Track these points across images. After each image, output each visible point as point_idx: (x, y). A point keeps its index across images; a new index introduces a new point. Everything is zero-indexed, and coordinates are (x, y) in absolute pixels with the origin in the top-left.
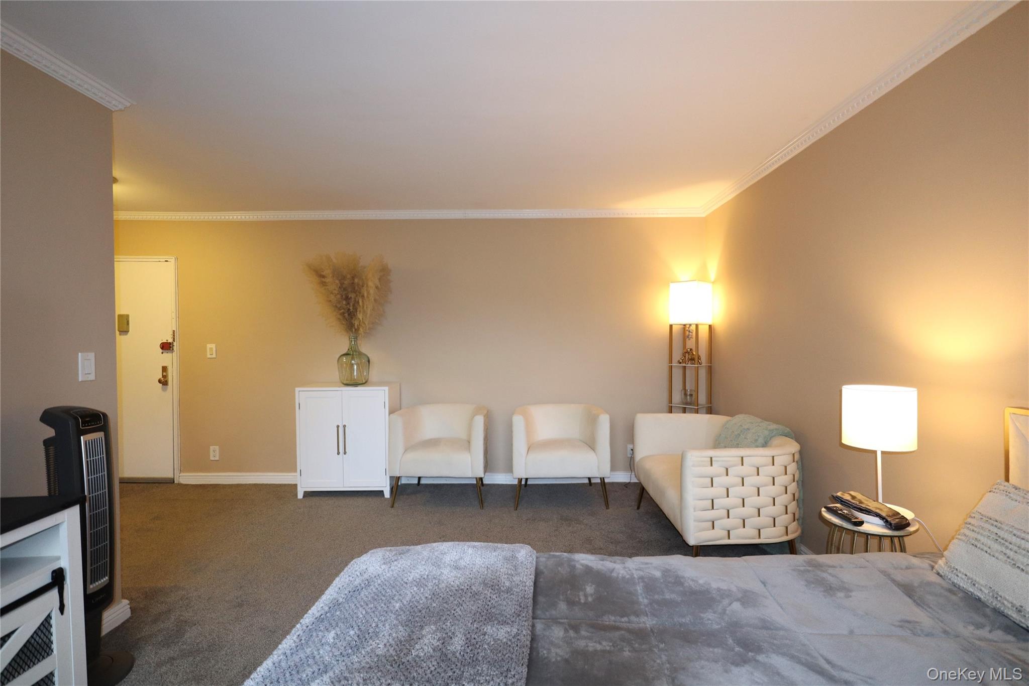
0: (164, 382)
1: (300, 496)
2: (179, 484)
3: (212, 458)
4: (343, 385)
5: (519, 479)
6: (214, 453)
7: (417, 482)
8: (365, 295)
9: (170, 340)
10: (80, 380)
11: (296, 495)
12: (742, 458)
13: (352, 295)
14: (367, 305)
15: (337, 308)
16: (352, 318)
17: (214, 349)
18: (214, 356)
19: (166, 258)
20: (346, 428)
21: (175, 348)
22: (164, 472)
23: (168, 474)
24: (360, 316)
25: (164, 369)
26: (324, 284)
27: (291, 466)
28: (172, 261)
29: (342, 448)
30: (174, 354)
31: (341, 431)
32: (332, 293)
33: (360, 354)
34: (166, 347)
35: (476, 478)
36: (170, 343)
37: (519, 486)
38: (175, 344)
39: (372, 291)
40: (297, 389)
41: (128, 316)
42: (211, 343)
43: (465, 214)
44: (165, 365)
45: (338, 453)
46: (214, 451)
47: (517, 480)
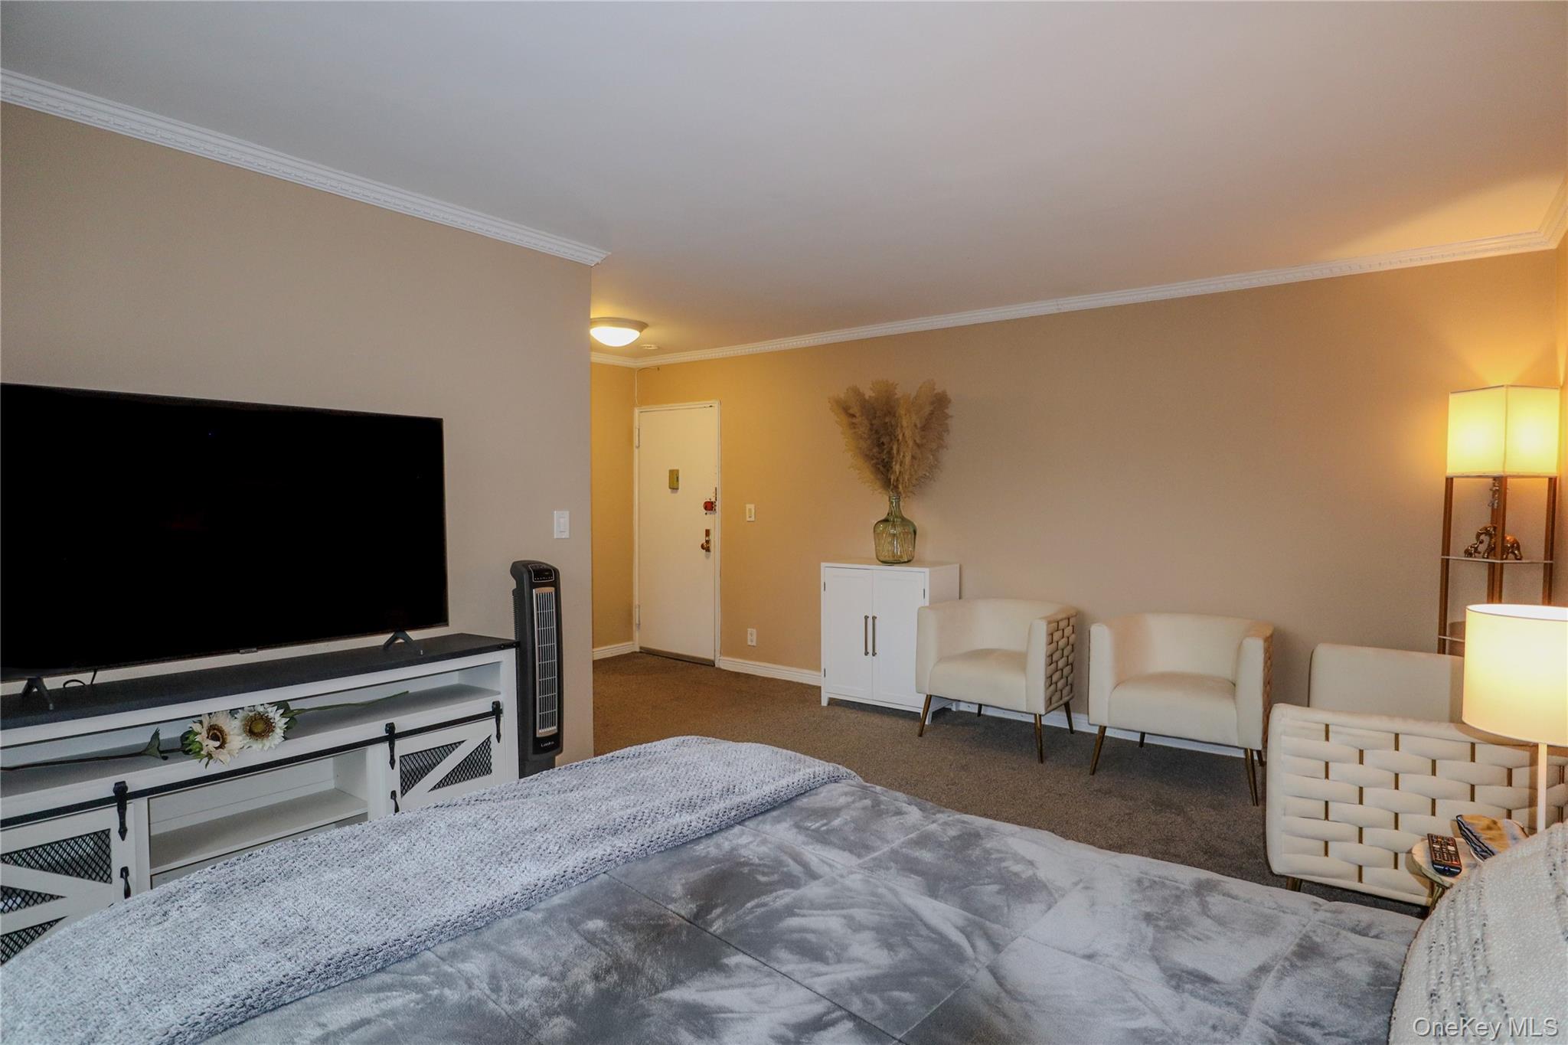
0: (706, 548)
1: (824, 703)
2: (720, 669)
3: (749, 643)
4: (880, 563)
5: (1100, 727)
6: (752, 637)
7: (977, 711)
8: (900, 437)
9: (713, 500)
10: (555, 537)
11: (820, 702)
12: (1397, 735)
13: (885, 440)
14: (904, 453)
15: (868, 457)
16: (888, 470)
17: (753, 511)
18: (753, 519)
19: (710, 402)
20: (877, 621)
21: (717, 508)
22: (705, 652)
23: (709, 656)
24: (897, 468)
25: (708, 533)
26: (853, 426)
27: (815, 663)
28: (716, 404)
29: (870, 649)
30: (717, 515)
31: (870, 623)
32: (861, 438)
33: (905, 521)
34: (709, 506)
35: (1035, 715)
36: (712, 503)
37: (1100, 738)
38: (717, 503)
39: (908, 433)
40: (823, 565)
41: (678, 471)
42: (751, 503)
43: (1058, 305)
44: (708, 528)
45: (866, 653)
46: (751, 635)
47: (1098, 728)
